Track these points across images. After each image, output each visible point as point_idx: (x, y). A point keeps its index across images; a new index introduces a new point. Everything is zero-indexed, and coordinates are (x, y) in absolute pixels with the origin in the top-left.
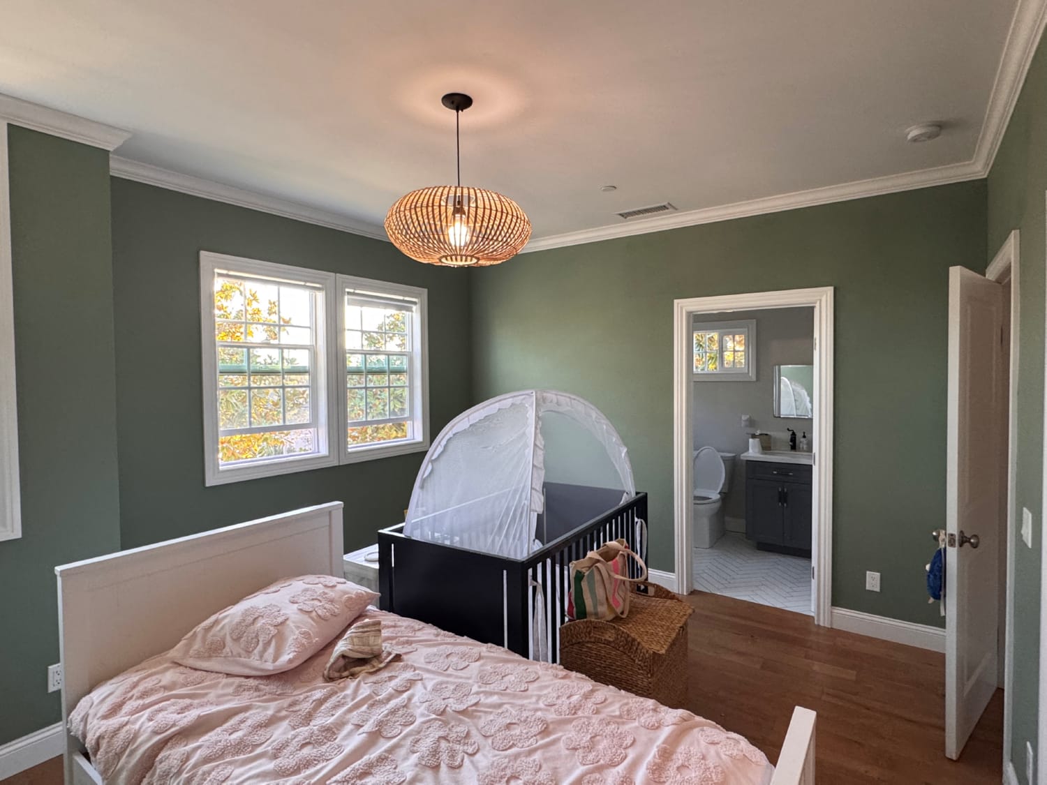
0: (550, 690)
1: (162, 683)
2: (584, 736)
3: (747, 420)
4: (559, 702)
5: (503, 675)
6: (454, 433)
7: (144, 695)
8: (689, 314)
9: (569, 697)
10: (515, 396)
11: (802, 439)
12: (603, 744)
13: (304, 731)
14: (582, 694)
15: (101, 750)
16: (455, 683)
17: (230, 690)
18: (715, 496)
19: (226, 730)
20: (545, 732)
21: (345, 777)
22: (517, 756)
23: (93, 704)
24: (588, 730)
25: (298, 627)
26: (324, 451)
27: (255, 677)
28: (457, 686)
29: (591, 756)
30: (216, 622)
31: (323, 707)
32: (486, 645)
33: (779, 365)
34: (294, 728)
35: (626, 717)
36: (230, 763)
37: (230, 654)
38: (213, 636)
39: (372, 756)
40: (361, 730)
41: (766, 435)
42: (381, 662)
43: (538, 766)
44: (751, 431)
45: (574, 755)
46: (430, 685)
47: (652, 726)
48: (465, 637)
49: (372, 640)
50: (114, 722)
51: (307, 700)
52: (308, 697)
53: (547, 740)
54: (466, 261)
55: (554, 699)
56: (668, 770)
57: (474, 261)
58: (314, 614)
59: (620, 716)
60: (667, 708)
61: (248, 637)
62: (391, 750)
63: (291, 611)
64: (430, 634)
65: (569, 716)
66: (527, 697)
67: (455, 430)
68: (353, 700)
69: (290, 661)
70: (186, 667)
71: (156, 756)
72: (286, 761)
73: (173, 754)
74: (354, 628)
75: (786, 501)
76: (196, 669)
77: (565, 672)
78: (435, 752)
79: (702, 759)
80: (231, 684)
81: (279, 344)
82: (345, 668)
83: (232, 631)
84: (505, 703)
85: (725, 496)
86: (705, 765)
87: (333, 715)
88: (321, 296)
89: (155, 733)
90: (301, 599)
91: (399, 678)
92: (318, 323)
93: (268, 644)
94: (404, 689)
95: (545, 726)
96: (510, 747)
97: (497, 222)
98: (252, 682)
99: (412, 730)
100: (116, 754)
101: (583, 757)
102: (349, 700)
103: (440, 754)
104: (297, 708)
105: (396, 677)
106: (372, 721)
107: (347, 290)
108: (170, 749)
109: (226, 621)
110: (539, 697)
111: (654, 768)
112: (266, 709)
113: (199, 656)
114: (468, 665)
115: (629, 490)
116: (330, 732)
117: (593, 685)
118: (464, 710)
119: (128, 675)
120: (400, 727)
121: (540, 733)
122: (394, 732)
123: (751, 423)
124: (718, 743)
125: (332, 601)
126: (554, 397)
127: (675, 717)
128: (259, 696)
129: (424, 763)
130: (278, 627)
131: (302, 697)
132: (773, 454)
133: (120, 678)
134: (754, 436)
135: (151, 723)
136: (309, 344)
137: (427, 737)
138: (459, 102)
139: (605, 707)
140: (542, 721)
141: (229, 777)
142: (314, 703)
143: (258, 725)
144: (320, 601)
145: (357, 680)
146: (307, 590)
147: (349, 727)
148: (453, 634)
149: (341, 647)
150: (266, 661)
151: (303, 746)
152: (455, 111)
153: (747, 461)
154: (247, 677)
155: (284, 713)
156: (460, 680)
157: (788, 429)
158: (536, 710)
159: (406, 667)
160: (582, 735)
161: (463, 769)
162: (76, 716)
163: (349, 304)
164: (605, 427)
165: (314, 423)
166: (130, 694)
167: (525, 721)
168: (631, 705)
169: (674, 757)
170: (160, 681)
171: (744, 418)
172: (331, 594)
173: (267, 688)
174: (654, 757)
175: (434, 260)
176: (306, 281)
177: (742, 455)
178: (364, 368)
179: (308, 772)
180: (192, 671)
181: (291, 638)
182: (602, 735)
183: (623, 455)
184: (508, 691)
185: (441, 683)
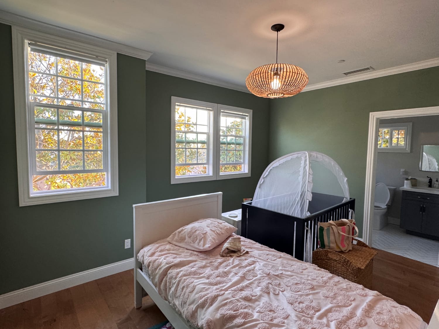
0: (313, 273)
1: (166, 248)
2: (331, 293)
3: (404, 171)
4: (318, 278)
5: (291, 265)
6: (273, 167)
7: (161, 251)
8: (377, 119)
9: (322, 277)
10: (298, 154)
11: (436, 182)
12: (340, 298)
13: (217, 272)
14: (328, 277)
15: (150, 266)
16: (272, 265)
17: (189, 254)
18: (384, 206)
19: (190, 267)
20: (313, 288)
21: (235, 289)
22: (301, 295)
23: (145, 252)
24: (332, 291)
25: (211, 236)
26: (211, 174)
27: (196, 251)
28: (273, 266)
29: (334, 301)
30: (182, 230)
31: (222, 265)
32: (282, 253)
33: (423, 145)
34: (212, 270)
35: (349, 289)
36: (193, 278)
37: (187, 242)
38: (182, 235)
39: (243, 284)
40: (237, 275)
41: (415, 179)
42: (241, 253)
43: (311, 301)
44: (406, 177)
45: (327, 299)
46: (262, 264)
47: (363, 295)
48: (273, 249)
49: (237, 244)
50: (154, 258)
51: (216, 262)
52: (216, 261)
53: (314, 292)
54: (279, 95)
55: (315, 277)
56: (372, 313)
57: (282, 95)
58: (215, 232)
59: (347, 289)
60: (369, 290)
61: (193, 237)
62: (250, 284)
63: (208, 230)
64: (259, 246)
65: (323, 285)
66: (303, 275)
67: (273, 166)
68: (232, 264)
69: (209, 247)
70: (173, 244)
71: (168, 271)
72: (211, 280)
73: (173, 272)
74: (231, 239)
75: (424, 212)
76: (176, 246)
77: (319, 268)
78: (267, 288)
79: (389, 312)
80: (189, 252)
81: (196, 132)
82: (228, 253)
83: (188, 234)
84: (294, 275)
85: (389, 207)
86: (391, 314)
87: (226, 269)
88: (212, 113)
89: (167, 264)
90: (210, 226)
91: (249, 260)
92: (210, 124)
93: (200, 240)
94: (252, 264)
95: (313, 286)
96: (298, 292)
97: (295, 78)
98: (195, 253)
99: (257, 279)
100: (155, 268)
101: (331, 301)
102: (231, 264)
103: (270, 289)
104: (213, 264)
105: (248, 259)
106: (241, 273)
107: (222, 111)
108: (172, 270)
109: (185, 230)
110: (308, 276)
111: (366, 311)
112: (202, 262)
113: (177, 241)
114: (276, 259)
115: (347, 197)
116: (226, 274)
117: (332, 275)
118: (277, 275)
119: (155, 244)
120: (252, 277)
121: (310, 289)
122: (250, 278)
123: (406, 173)
124: (397, 307)
125: (221, 228)
126: (315, 155)
127: (374, 293)
128: (198, 258)
129: (263, 290)
130: (204, 235)
131: (214, 260)
132: (418, 188)
133: (152, 245)
134: (407, 179)
135: (165, 260)
136: (207, 132)
137: (263, 282)
138: (278, 28)
139: (339, 284)
140: (311, 284)
141: (193, 282)
142: (218, 263)
143: (200, 267)
144: (217, 228)
145: (233, 258)
146: (212, 223)
147: (232, 274)
148: (268, 247)
149: (226, 245)
150: (200, 246)
151: (217, 277)
152: (276, 32)
153: (403, 191)
154: (194, 251)
155: (208, 265)
156: (273, 264)
157: (428, 177)
158: (308, 280)
159: (251, 256)
160: (330, 293)
161: (279, 296)
162: (140, 255)
163: (222, 116)
164: (337, 168)
165: (208, 163)
166: (157, 250)
167: (303, 283)
168: (351, 285)
169: (375, 308)
170: (165, 248)
171: (402, 170)
172: (221, 226)
173: (201, 255)
174: (365, 307)
175: (264, 96)
176: (207, 107)
177: (401, 188)
178: (226, 142)
179: (221, 285)
180: (175, 246)
181: (209, 239)
182: (338, 294)
183: (345, 181)
184: (294, 271)
185: (266, 264)
